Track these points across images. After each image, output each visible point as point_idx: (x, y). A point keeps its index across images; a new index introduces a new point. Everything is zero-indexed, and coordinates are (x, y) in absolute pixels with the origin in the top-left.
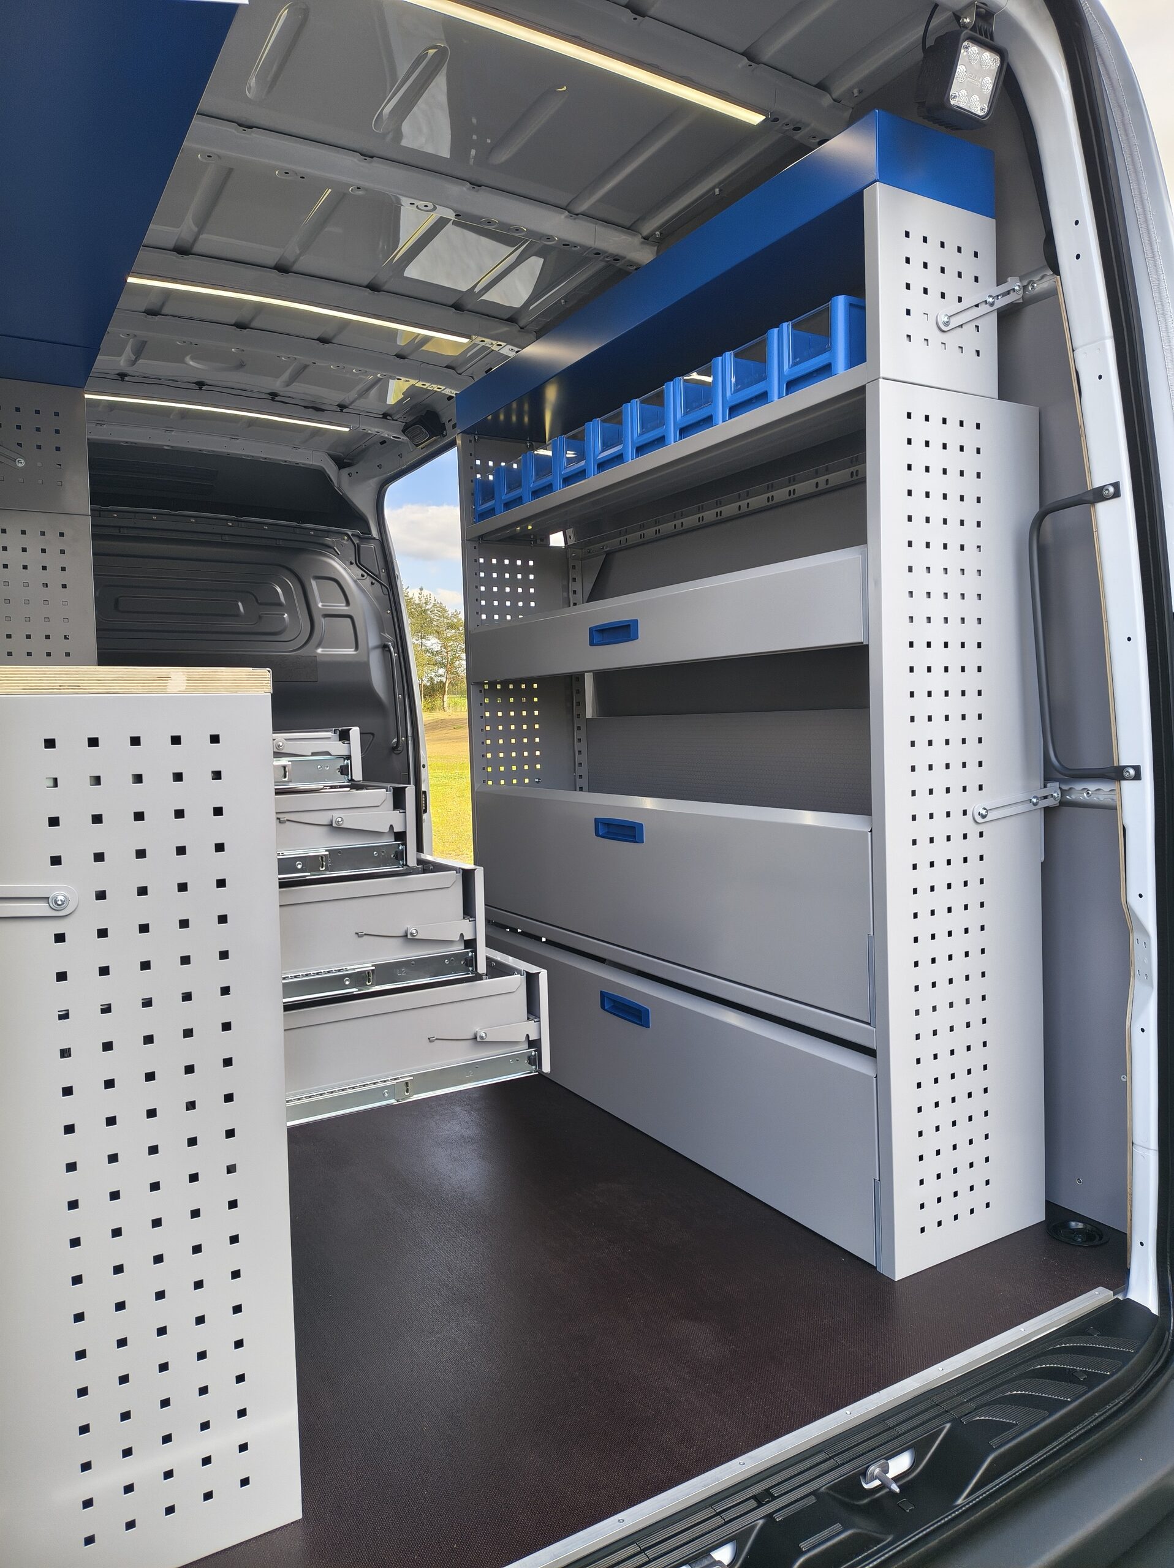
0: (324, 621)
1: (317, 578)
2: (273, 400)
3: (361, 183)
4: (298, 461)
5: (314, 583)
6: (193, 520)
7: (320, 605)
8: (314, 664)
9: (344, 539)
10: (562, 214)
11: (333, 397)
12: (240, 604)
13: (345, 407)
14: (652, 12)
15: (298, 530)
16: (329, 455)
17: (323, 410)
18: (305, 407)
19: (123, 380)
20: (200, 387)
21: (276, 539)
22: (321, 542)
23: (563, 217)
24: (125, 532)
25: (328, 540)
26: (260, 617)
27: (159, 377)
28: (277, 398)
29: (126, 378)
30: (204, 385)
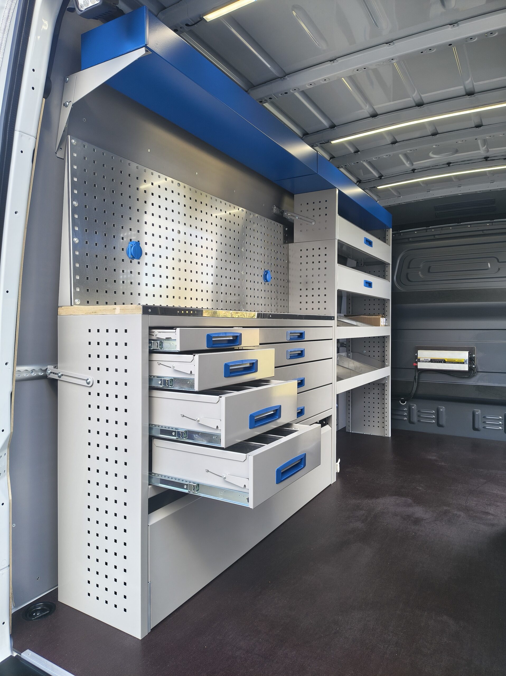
2: (486, 160)
6: (469, 226)
12: (489, 263)
18: (504, 159)
19: (414, 172)
20: (449, 166)
24: (437, 237)
26: (499, 269)
27: (428, 167)
28: (489, 159)
29: (416, 171)
30: (450, 163)
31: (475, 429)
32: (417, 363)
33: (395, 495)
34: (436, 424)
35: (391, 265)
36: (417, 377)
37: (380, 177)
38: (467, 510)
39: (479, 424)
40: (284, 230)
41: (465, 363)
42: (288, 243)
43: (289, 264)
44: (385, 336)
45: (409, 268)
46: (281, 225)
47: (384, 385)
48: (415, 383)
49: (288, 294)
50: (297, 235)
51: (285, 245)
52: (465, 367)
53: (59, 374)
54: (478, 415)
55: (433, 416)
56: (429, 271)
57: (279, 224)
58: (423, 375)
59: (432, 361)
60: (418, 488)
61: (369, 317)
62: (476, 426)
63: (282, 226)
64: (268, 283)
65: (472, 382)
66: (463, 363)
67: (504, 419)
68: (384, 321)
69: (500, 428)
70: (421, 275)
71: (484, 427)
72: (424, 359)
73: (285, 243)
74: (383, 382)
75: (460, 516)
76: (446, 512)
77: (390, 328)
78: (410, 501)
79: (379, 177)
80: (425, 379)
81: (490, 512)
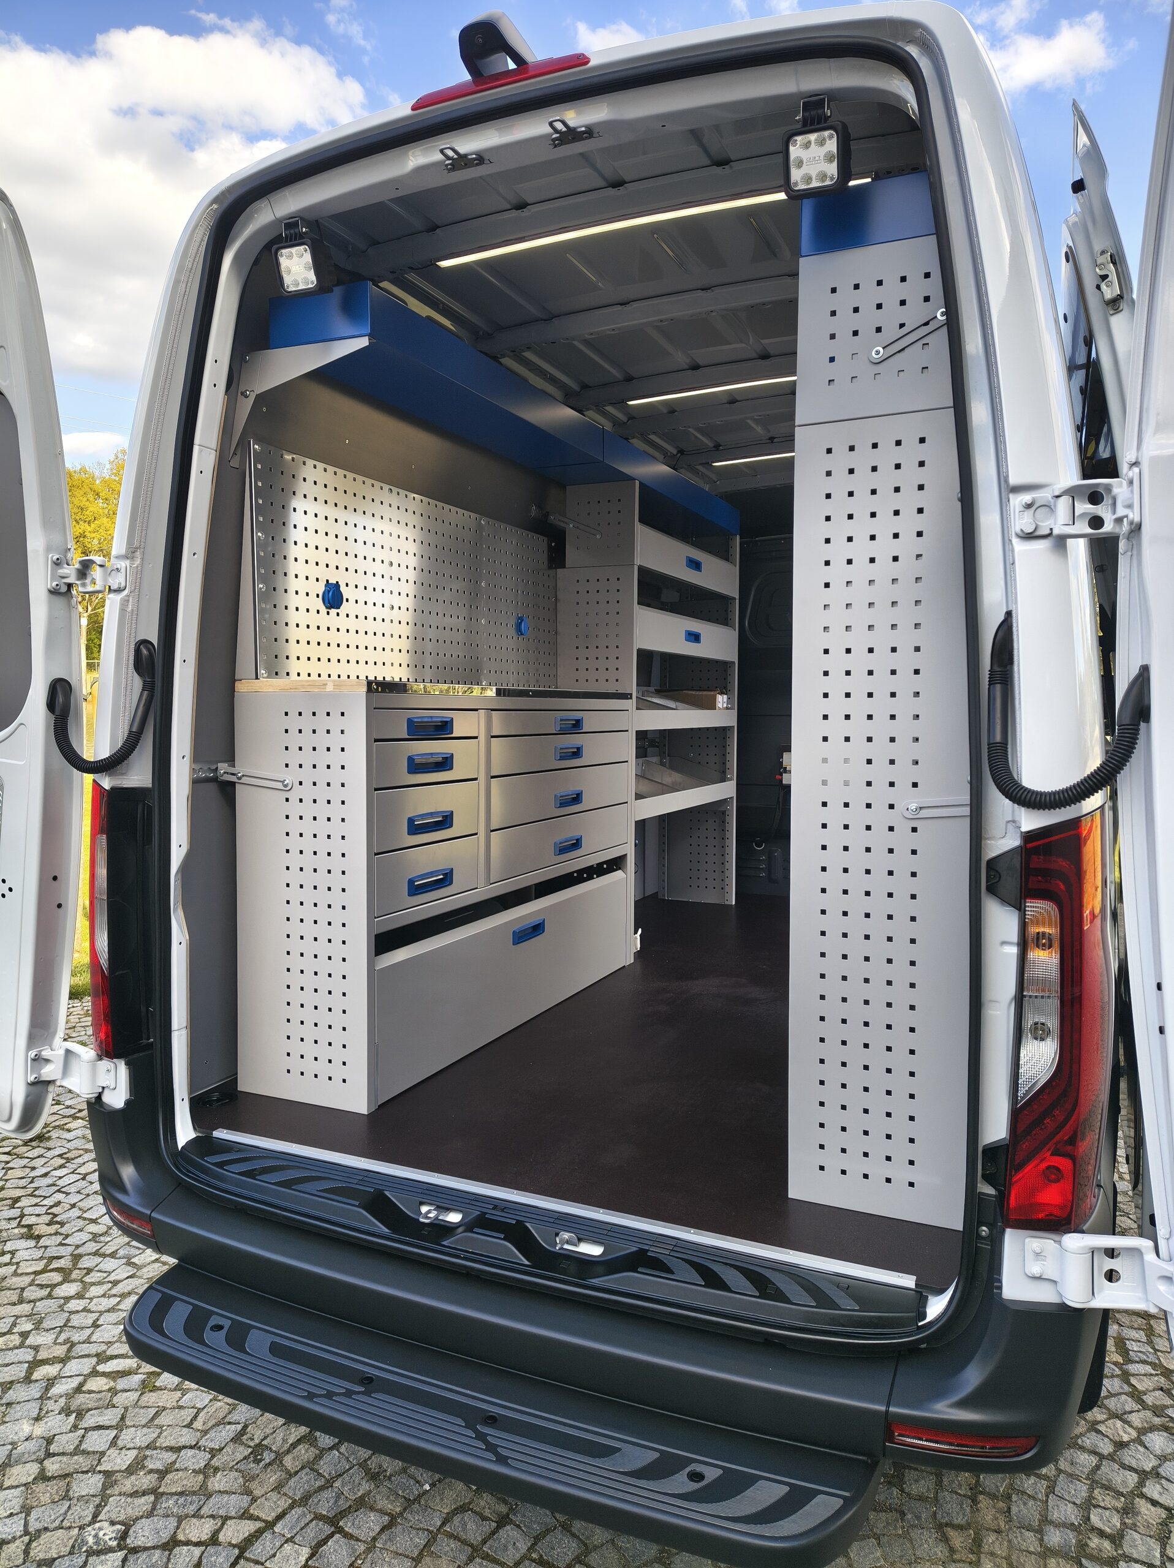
3: (710, 309)
19: (772, 442)
29: (776, 440)
32: (782, 774)
35: (737, 601)
36: (781, 800)
37: (717, 447)
40: (549, 546)
42: (556, 568)
43: (558, 604)
44: (725, 727)
45: (770, 605)
46: (544, 538)
47: (724, 813)
48: (777, 810)
49: (556, 654)
50: (571, 554)
51: (552, 572)
53: (239, 775)
57: (541, 538)
61: (698, 693)
63: (546, 539)
64: (523, 636)
68: (725, 700)
73: (550, 567)
74: (722, 809)
77: (735, 712)
79: (714, 448)
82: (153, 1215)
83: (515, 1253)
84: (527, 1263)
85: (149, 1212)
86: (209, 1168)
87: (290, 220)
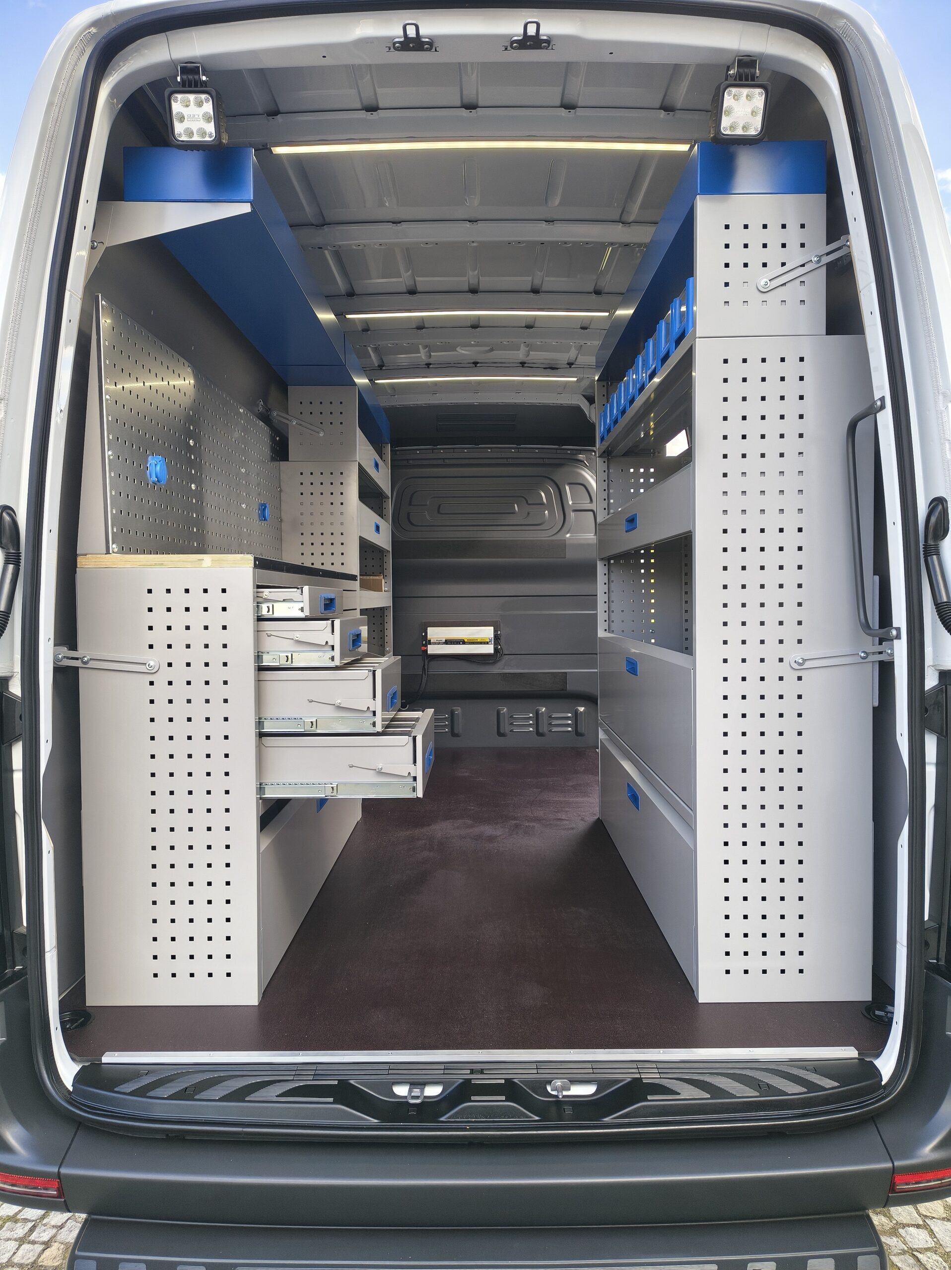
0: (572, 514)
1: (570, 484)
2: (523, 366)
3: (472, 239)
4: (562, 402)
5: (567, 488)
6: (489, 450)
7: (570, 503)
8: (562, 546)
9: (592, 455)
10: (619, 225)
11: (563, 358)
12: (516, 505)
13: (572, 364)
14: (580, 104)
15: (559, 451)
16: (583, 395)
17: (557, 369)
18: (544, 368)
19: (428, 367)
20: (475, 365)
21: (543, 458)
22: (575, 458)
23: (620, 227)
24: (447, 462)
25: (581, 457)
26: (528, 513)
27: (449, 363)
28: (526, 365)
29: (431, 366)
30: (478, 363)
31: (500, 734)
32: (426, 646)
33: (449, 819)
34: (450, 733)
35: (390, 500)
36: (426, 667)
37: (381, 367)
38: (537, 820)
39: (506, 728)
40: (273, 439)
41: (490, 643)
42: (281, 460)
43: (281, 494)
44: (384, 607)
45: (410, 504)
48: (424, 675)
49: (281, 540)
50: (293, 449)
51: (278, 464)
52: (489, 649)
53: (86, 659)
54: (504, 713)
55: (445, 723)
56: (439, 512)
57: (269, 431)
58: (433, 663)
59: (448, 642)
60: (469, 808)
61: (368, 578)
62: (502, 731)
64: (266, 523)
65: (496, 669)
66: (487, 643)
67: (535, 716)
68: (384, 584)
69: (531, 729)
70: (428, 517)
71: (512, 731)
72: (437, 640)
73: (274, 459)
75: (534, 827)
76: (517, 826)
77: (391, 594)
78: (469, 822)
79: (379, 366)
80: (435, 669)
81: (563, 818)
82: (64, 1171)
83: (522, 1111)
84: (537, 1118)
85: (55, 1170)
86: (125, 1100)
87: (189, 65)
